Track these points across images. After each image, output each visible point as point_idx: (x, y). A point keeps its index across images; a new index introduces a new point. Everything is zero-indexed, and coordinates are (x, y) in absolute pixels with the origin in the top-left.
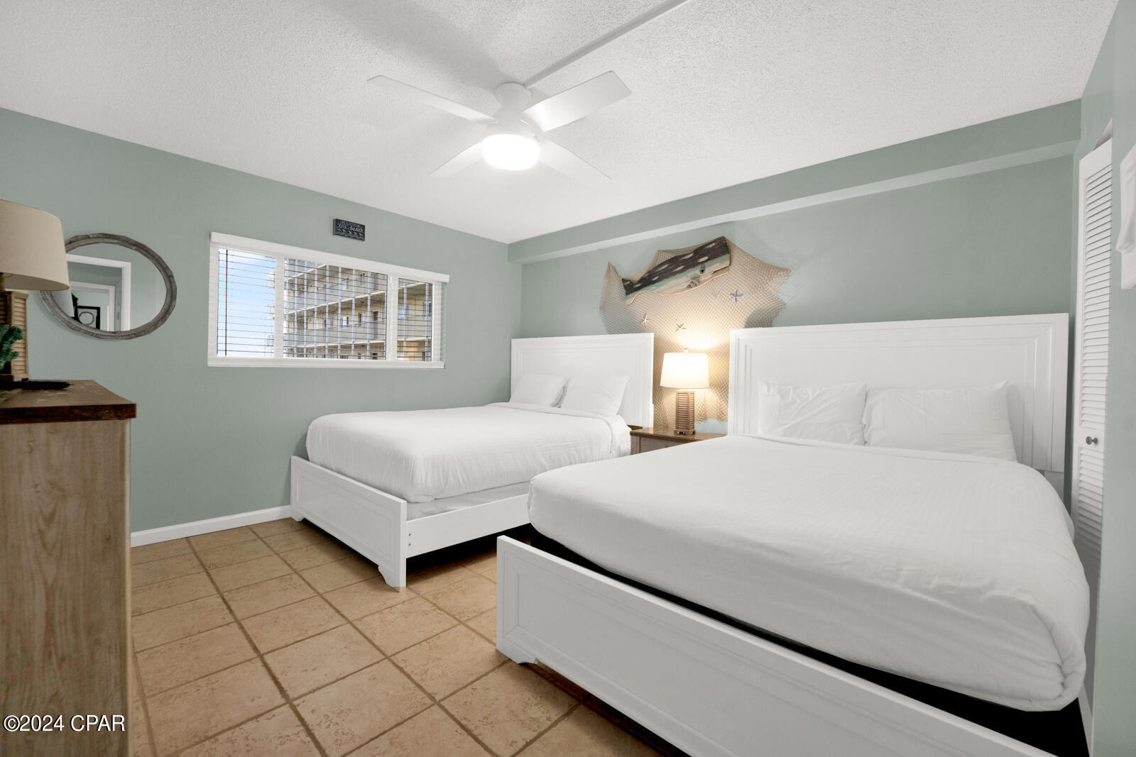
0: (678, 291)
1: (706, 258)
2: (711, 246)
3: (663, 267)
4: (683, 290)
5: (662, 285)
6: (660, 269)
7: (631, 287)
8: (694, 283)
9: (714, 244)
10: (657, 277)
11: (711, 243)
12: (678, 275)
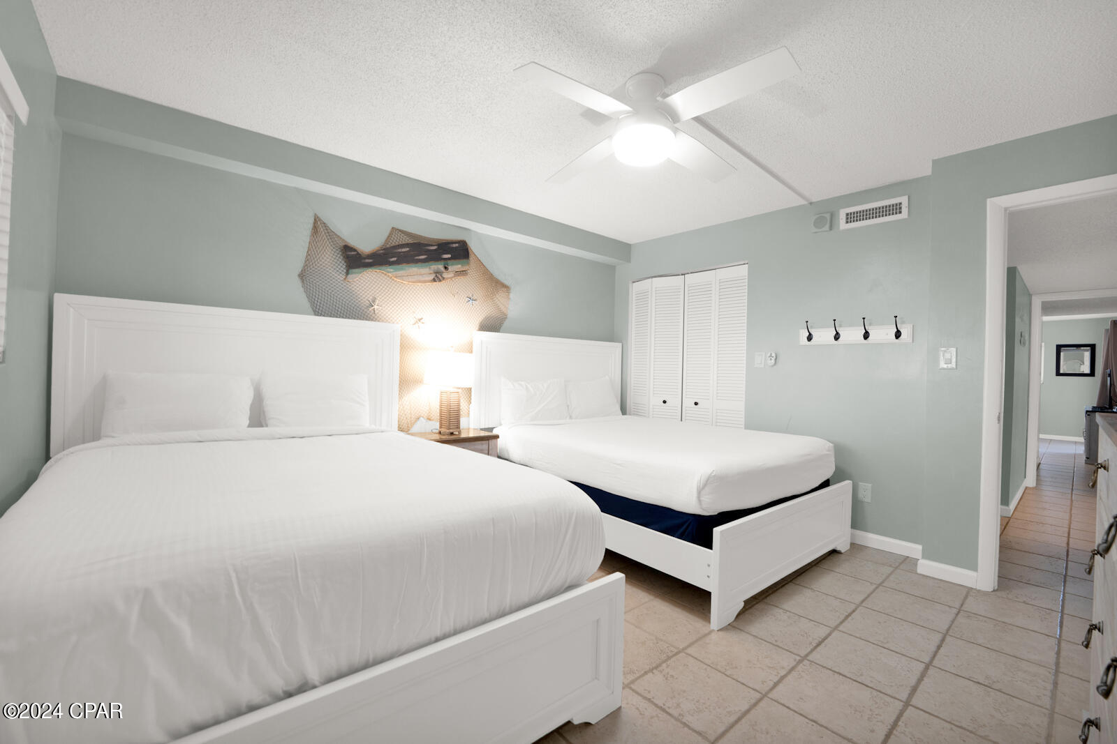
0: (420, 282)
1: (449, 256)
2: (454, 245)
3: (404, 250)
4: (425, 282)
5: (402, 269)
6: (400, 250)
7: (354, 260)
8: (438, 277)
9: (457, 245)
10: (395, 259)
11: (455, 243)
12: (420, 264)
